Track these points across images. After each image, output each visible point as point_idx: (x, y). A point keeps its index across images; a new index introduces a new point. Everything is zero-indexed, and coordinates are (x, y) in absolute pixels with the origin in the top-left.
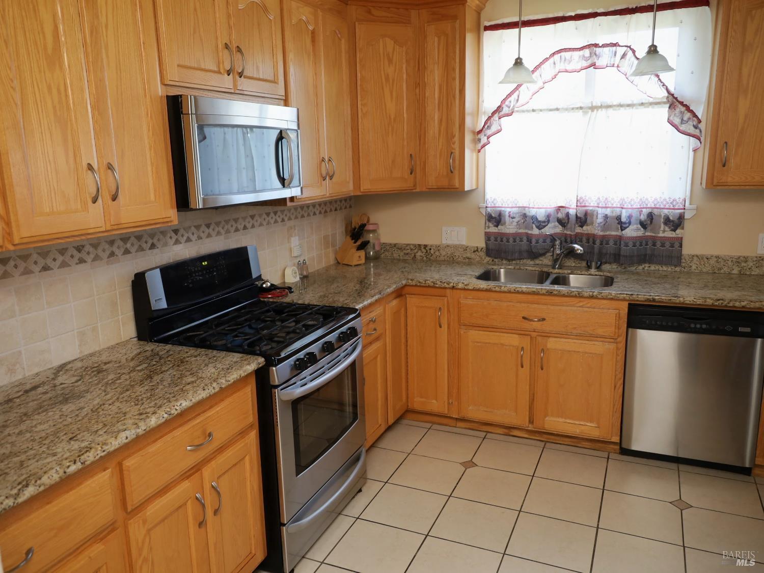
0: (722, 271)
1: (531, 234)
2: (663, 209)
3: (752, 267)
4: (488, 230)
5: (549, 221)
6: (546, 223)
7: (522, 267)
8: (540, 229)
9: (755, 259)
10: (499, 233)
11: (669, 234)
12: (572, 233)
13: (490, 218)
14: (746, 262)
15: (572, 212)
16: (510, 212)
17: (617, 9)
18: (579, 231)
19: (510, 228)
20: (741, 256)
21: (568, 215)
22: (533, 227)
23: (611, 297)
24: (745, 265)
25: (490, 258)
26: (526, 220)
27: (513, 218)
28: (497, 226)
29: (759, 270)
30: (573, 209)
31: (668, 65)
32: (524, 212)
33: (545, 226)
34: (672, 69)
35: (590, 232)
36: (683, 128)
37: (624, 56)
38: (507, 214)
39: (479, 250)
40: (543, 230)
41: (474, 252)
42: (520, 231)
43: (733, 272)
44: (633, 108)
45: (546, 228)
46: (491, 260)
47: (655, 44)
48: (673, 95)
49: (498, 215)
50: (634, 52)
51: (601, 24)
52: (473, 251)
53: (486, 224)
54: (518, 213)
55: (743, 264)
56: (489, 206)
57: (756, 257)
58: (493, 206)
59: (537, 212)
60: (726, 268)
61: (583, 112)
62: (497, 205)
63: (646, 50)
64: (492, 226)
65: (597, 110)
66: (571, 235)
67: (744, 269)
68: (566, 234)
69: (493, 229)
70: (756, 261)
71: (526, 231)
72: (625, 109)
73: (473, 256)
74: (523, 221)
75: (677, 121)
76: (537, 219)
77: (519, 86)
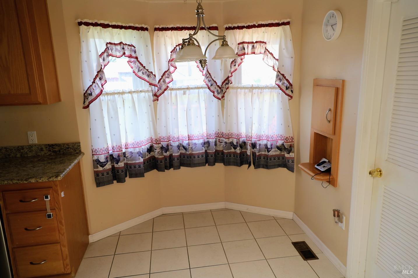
0: (11, 156)
3: (27, 152)
9: (28, 147)
14: (23, 149)
20: (19, 146)
24: (23, 151)
29: (32, 153)
43: (17, 156)
55: (22, 151)
57: (28, 146)
60: (13, 154)
67: (23, 154)
70: (28, 148)
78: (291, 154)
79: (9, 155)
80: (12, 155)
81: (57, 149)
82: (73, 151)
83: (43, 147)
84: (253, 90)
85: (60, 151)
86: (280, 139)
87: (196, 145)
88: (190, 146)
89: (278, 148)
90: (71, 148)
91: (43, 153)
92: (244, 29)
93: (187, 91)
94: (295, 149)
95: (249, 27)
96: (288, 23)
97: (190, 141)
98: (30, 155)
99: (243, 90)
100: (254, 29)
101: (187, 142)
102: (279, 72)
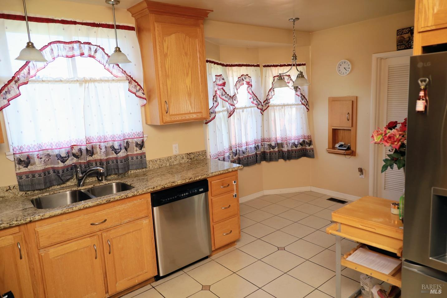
1: (58, 167)
2: (134, 138)
3: (173, 161)
4: (18, 171)
5: (68, 156)
6: (67, 158)
7: (55, 192)
8: (64, 162)
9: (174, 157)
10: (30, 171)
11: (139, 152)
12: (85, 161)
13: (20, 162)
14: (171, 159)
15: (84, 148)
16: (38, 155)
17: (88, 22)
18: (90, 159)
19: (38, 166)
20: (169, 157)
21: (80, 150)
22: (59, 162)
23: (144, 192)
25: (23, 192)
26: (50, 159)
27: (41, 158)
28: (27, 167)
30: (84, 145)
31: (127, 59)
32: (48, 153)
33: (66, 160)
34: (130, 62)
35: (96, 159)
36: (137, 94)
37: (96, 51)
38: (36, 156)
39: (11, 188)
40: (65, 163)
41: (7, 191)
42: (47, 167)
43: (167, 165)
44: (109, 82)
45: (68, 161)
46: (25, 193)
47: (118, 47)
48: (130, 76)
49: (26, 158)
50: (103, 49)
51: (80, 29)
52: (5, 191)
53: (16, 166)
54: (43, 154)
55: (170, 161)
56: (17, 152)
58: (21, 152)
59: (59, 151)
61: (79, 83)
62: (24, 151)
63: (114, 50)
64: (22, 167)
65: (89, 83)
66: (84, 162)
67: (171, 163)
68: (80, 163)
69: (23, 170)
71: (52, 166)
72: (105, 83)
73: (6, 194)
74: (47, 160)
75: (134, 90)
76: (61, 156)
77: (27, 63)
78: (311, 146)
79: (162, 165)
80: (164, 164)
81: (192, 156)
82: (202, 157)
83: (184, 156)
84: (285, 106)
85: (194, 158)
86: (301, 138)
87: (251, 148)
88: (247, 150)
89: (301, 144)
90: (201, 155)
91: (183, 161)
92: (278, 67)
93: (245, 110)
94: (313, 143)
95: (281, 66)
96: (304, 65)
97: (247, 146)
98: (175, 163)
99: (278, 107)
100: (284, 67)
101: (246, 147)
102: (302, 94)
